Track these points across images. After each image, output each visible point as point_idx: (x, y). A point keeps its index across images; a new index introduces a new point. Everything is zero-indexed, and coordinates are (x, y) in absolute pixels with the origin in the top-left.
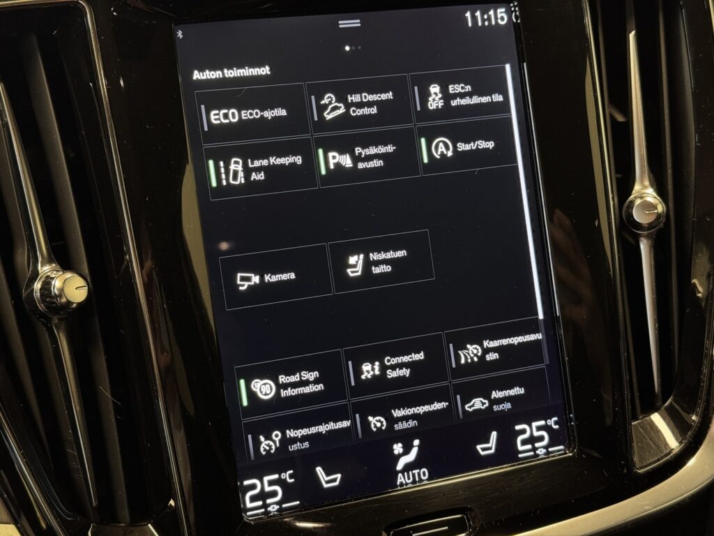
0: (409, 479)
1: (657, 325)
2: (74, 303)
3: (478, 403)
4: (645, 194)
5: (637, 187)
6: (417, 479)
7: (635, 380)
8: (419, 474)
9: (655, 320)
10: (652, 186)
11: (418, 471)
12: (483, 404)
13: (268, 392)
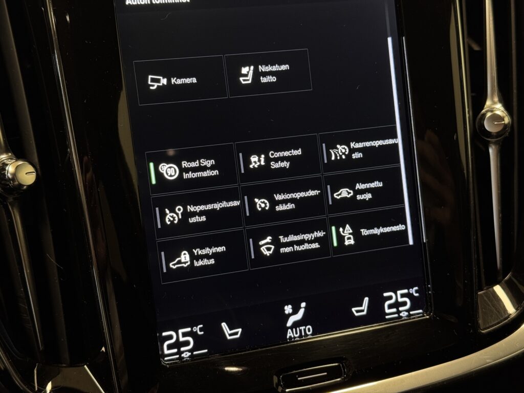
0: (296, 333)
1: (500, 215)
2: (25, 185)
3: (345, 193)
4: (495, 107)
5: (488, 103)
6: (303, 334)
7: (481, 258)
8: (305, 330)
9: (499, 210)
10: (500, 101)
11: (304, 327)
12: (349, 193)
13: (173, 174)
